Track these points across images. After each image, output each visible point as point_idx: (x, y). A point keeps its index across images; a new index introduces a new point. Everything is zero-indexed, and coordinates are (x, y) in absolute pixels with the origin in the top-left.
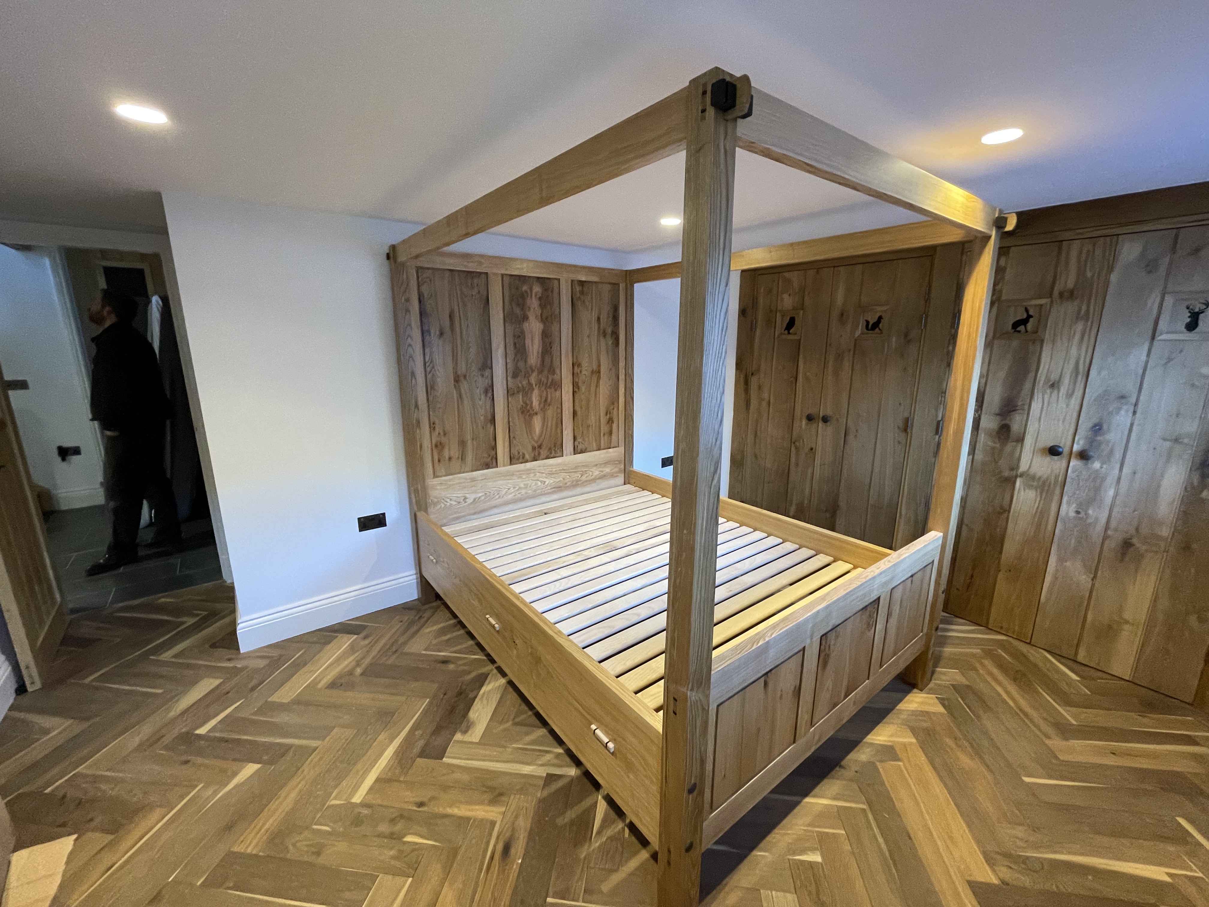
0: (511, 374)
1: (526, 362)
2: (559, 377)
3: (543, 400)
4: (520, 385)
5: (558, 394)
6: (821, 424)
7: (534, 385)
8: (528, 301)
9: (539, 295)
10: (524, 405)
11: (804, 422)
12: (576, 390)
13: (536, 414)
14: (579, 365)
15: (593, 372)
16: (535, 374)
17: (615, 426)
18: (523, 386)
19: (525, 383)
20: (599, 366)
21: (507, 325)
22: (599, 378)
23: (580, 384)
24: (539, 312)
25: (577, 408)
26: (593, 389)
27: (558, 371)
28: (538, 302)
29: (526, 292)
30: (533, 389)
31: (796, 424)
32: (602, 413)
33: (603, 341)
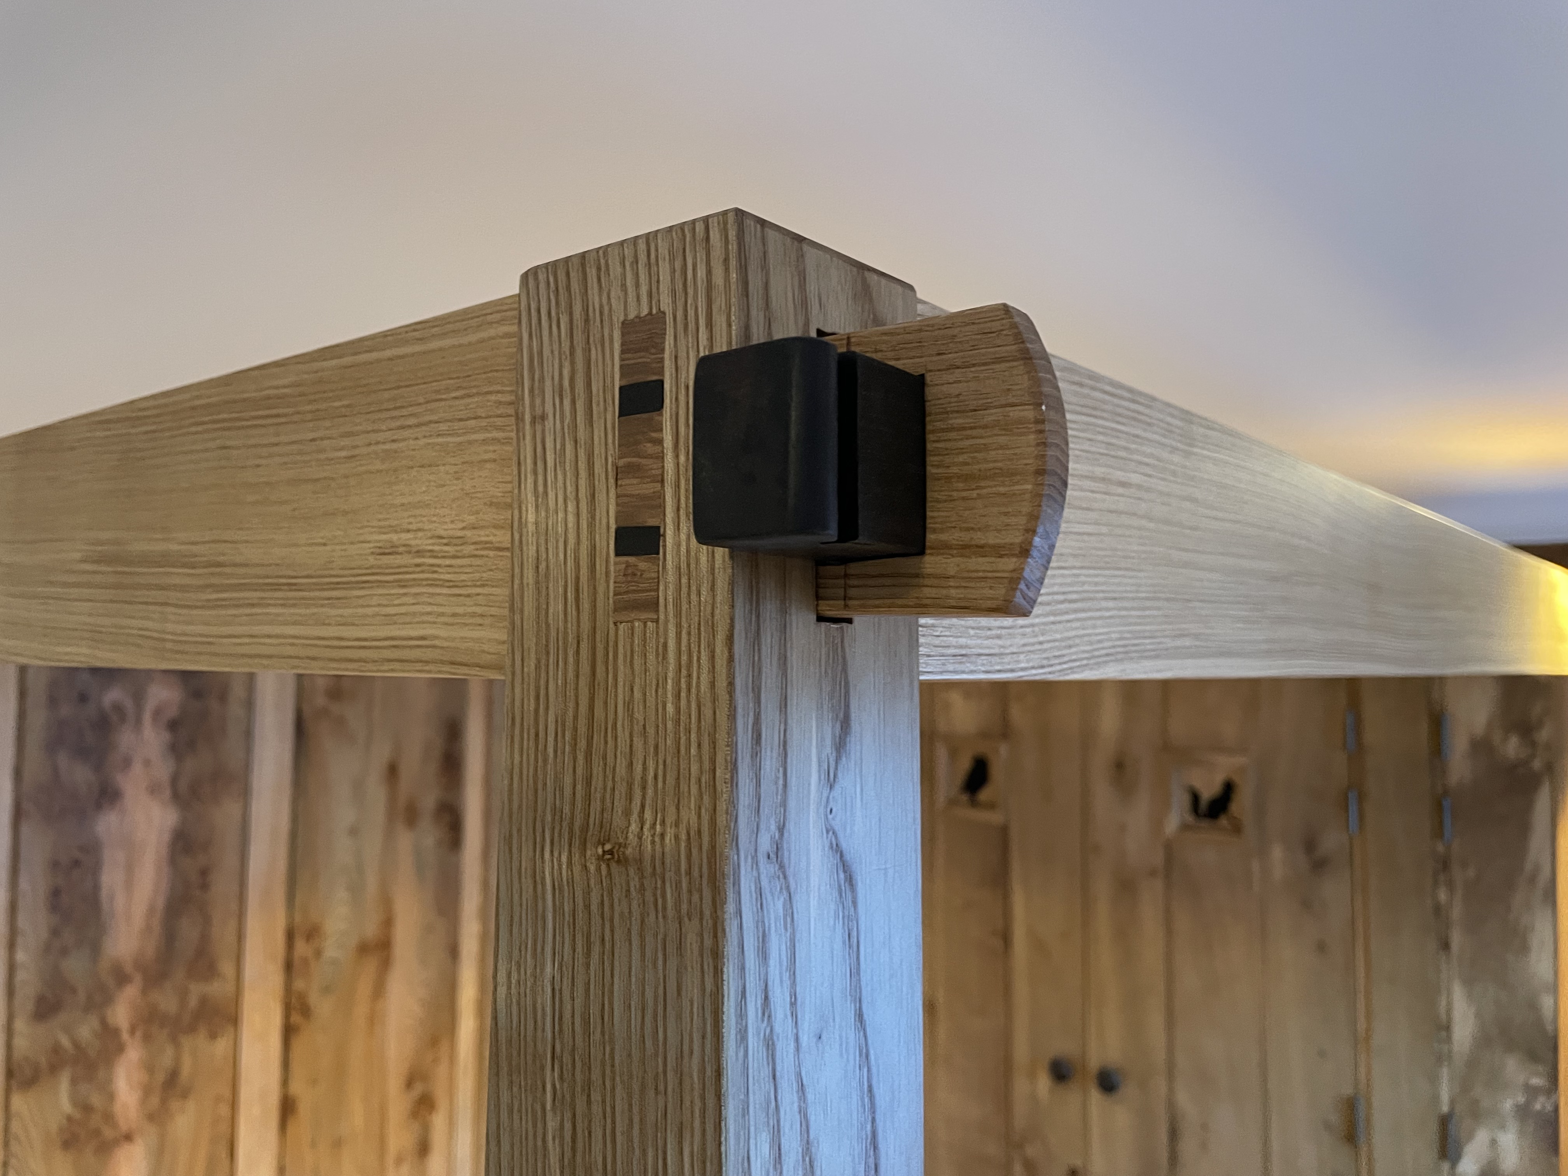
0: (30, 1006)
1: (96, 949)
2: (230, 988)
3: (160, 1077)
4: (65, 1042)
5: (222, 1046)
6: (1095, 1096)
7: (125, 1036)
8: (125, 739)
9: (172, 712)
10: (77, 1115)
11: (1044, 1083)
12: (296, 1018)
13: (128, 1137)
14: (313, 933)
15: (363, 949)
16: (131, 993)
17: (439, 1121)
18: (76, 1045)
19: (86, 1031)
20: (388, 923)
21: (26, 829)
22: (386, 963)
23: (314, 999)
24: (163, 770)
25: (297, 1087)
26: (361, 1009)
27: (227, 968)
28: (166, 736)
29: (118, 708)
30: (120, 1049)
31: (1021, 1087)
32: (394, 1083)
33: (405, 840)
